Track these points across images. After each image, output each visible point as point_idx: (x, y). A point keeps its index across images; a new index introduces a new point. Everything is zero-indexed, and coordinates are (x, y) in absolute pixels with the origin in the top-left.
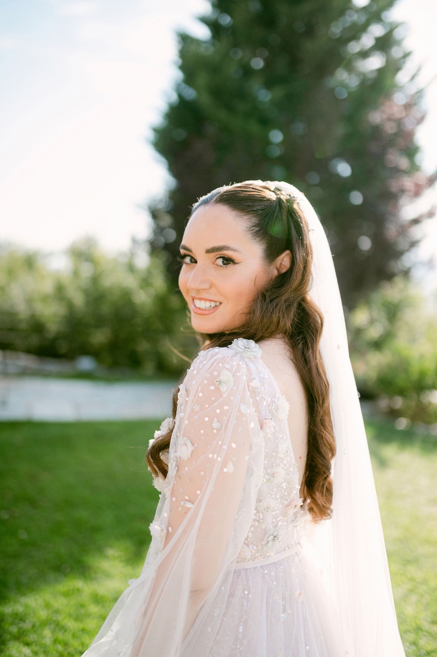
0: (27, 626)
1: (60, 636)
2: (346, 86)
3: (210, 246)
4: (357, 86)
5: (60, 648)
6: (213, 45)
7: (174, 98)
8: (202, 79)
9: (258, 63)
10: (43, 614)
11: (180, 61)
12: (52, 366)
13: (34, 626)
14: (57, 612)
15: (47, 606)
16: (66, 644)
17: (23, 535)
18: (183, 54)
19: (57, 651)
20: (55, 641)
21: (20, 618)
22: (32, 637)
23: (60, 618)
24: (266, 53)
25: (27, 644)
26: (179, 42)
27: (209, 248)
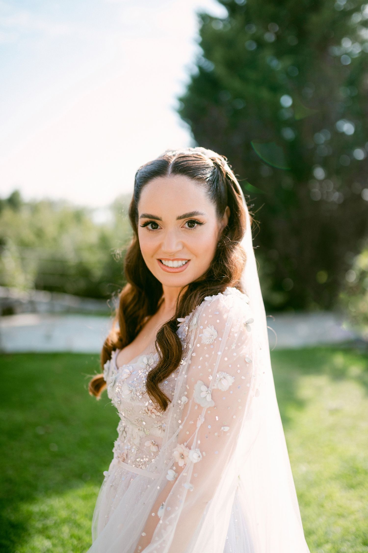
0: (49, 522)
1: (76, 532)
2: (348, 54)
3: (181, 213)
4: (359, 53)
5: (75, 542)
6: (230, 22)
7: (196, 71)
8: (219, 53)
9: (270, 37)
10: (64, 514)
11: (200, 39)
12: (91, 306)
13: (55, 523)
14: (75, 512)
15: (68, 507)
16: (79, 539)
17: (55, 448)
18: (203, 32)
19: (72, 545)
20: (72, 536)
21: (44, 516)
22: (53, 532)
23: (78, 517)
24: (277, 28)
25: (49, 538)
26: (200, 22)
27: (181, 215)
